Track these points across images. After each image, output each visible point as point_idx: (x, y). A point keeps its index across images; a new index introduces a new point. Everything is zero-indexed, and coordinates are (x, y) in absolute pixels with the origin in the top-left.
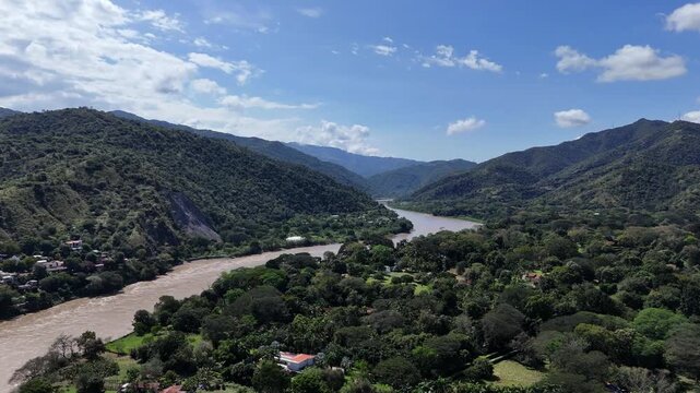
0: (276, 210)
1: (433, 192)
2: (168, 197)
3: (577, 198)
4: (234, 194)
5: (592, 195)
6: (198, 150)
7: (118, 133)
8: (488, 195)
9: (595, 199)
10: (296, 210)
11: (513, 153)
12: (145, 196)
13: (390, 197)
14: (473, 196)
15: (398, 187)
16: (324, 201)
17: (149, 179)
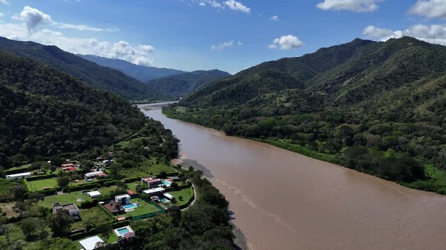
8: (278, 102)
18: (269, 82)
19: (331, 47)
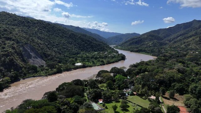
0: (73, 50)
1: (128, 43)
2: (22, 46)
3: (183, 46)
4: (57, 44)
5: (189, 45)
6: (45, 28)
7: (12, 20)
8: (148, 44)
9: (190, 46)
10: (82, 50)
11: (154, 31)
12: (8, 46)
13: (114, 45)
14: (143, 45)
15: (116, 41)
16: (92, 47)
17: (14, 38)
18: (149, 38)
19: (182, 24)
